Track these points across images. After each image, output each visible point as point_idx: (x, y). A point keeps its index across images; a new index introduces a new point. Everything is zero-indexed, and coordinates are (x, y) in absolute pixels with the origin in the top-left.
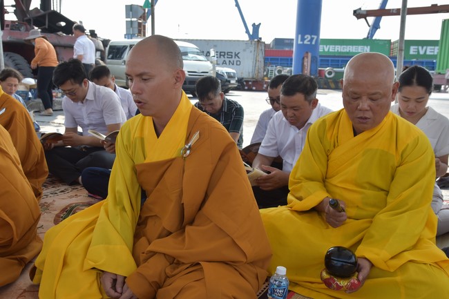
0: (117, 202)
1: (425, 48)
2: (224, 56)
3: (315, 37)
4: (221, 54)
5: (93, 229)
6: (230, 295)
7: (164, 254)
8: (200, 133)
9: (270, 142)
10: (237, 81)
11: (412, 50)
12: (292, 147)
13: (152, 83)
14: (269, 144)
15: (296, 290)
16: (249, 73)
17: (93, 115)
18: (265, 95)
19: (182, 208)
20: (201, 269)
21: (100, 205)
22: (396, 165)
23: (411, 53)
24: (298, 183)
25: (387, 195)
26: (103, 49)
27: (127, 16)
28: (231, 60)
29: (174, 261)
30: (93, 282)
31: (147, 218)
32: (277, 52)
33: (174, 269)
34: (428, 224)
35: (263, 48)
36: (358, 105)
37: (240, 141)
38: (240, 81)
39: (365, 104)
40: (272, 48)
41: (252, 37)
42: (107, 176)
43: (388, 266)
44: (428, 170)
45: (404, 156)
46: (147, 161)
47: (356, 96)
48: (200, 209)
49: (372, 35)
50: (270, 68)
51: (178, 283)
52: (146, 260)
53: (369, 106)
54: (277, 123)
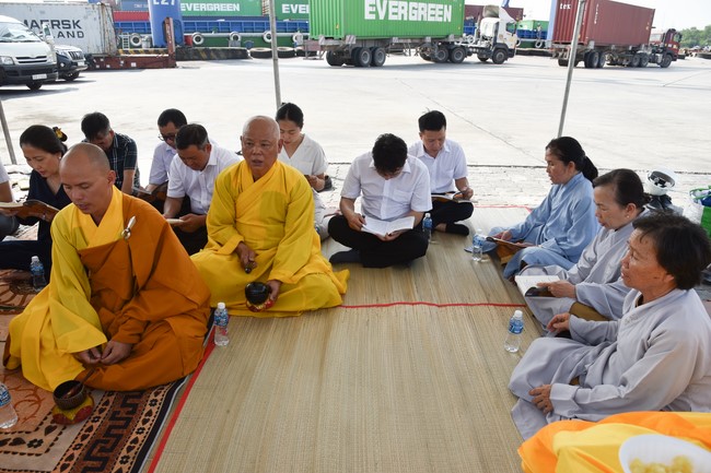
2: (58, 25)
4: (53, 24)
8: (136, 218)
9: (176, 185)
10: (85, 62)
11: (285, 9)
12: (198, 186)
13: (91, 189)
16: (97, 47)
23: (284, 12)
28: (70, 31)
32: (128, 14)
36: (253, 151)
38: (88, 60)
39: (257, 149)
43: (293, 281)
45: (292, 195)
46: (89, 247)
50: (122, 36)
53: (261, 151)
54: (178, 167)
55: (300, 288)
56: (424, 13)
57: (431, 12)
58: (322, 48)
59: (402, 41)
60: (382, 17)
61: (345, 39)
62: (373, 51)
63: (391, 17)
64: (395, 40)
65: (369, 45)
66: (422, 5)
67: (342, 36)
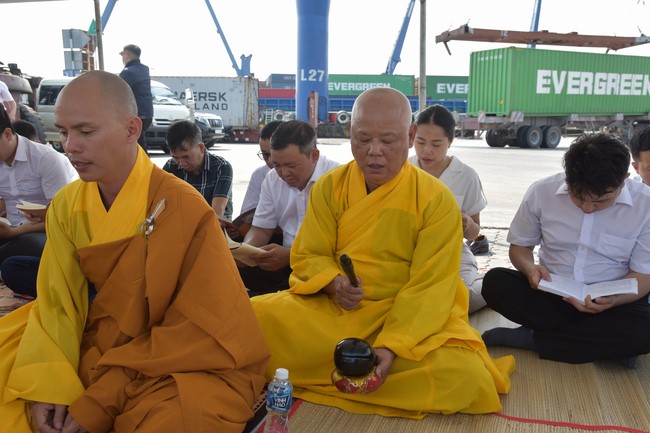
0: (54, 302)
1: (453, 85)
2: (204, 98)
3: (323, 72)
4: (200, 96)
5: (18, 342)
6: (215, 414)
7: (123, 368)
8: (166, 202)
9: (265, 209)
10: (223, 131)
11: (440, 89)
12: (294, 214)
13: (96, 137)
14: (265, 213)
15: (305, 396)
16: (239, 119)
17: (26, 184)
18: (256, 148)
19: (146, 303)
20: (174, 384)
21: (29, 308)
22: (418, 227)
23: (439, 91)
24: (302, 259)
25: (410, 266)
26: (31, 90)
27: (66, 45)
28: (215, 103)
29: (137, 376)
30: (20, 416)
31: (98, 321)
32: (275, 91)
33: (138, 386)
34: (457, 299)
35: (256, 87)
36: (369, 150)
37: (229, 209)
38: (227, 130)
39: (376, 147)
40: (269, 86)
41: (241, 73)
42: (34, 267)
43: (414, 355)
44: (454, 231)
45: (427, 216)
46: (94, 243)
47: (366, 138)
48: (171, 303)
49: (392, 70)
50: (267, 113)
51: (144, 405)
52: (97, 378)
53: (382, 150)
54: (272, 184)
55: (426, 368)
56: (614, 85)
57: (624, 84)
58: (482, 126)
59: (583, 119)
60: (558, 90)
61: (510, 116)
62: (545, 131)
63: (571, 91)
64: (574, 118)
65: (540, 123)
66: (612, 76)
67: (507, 113)
